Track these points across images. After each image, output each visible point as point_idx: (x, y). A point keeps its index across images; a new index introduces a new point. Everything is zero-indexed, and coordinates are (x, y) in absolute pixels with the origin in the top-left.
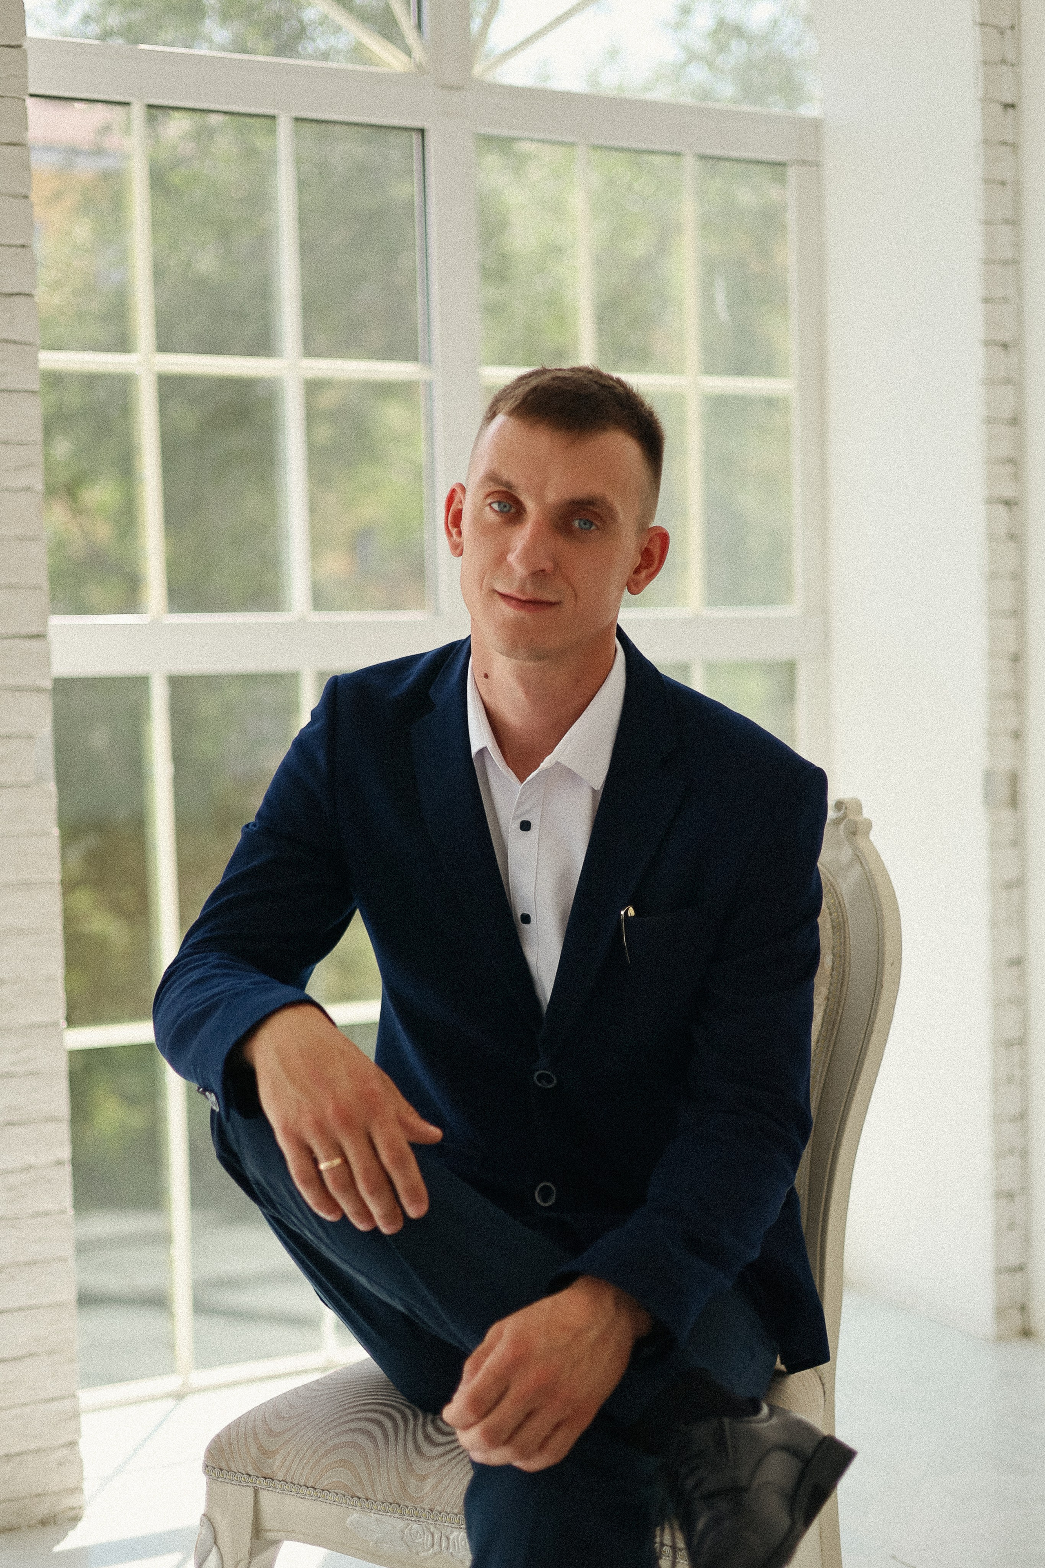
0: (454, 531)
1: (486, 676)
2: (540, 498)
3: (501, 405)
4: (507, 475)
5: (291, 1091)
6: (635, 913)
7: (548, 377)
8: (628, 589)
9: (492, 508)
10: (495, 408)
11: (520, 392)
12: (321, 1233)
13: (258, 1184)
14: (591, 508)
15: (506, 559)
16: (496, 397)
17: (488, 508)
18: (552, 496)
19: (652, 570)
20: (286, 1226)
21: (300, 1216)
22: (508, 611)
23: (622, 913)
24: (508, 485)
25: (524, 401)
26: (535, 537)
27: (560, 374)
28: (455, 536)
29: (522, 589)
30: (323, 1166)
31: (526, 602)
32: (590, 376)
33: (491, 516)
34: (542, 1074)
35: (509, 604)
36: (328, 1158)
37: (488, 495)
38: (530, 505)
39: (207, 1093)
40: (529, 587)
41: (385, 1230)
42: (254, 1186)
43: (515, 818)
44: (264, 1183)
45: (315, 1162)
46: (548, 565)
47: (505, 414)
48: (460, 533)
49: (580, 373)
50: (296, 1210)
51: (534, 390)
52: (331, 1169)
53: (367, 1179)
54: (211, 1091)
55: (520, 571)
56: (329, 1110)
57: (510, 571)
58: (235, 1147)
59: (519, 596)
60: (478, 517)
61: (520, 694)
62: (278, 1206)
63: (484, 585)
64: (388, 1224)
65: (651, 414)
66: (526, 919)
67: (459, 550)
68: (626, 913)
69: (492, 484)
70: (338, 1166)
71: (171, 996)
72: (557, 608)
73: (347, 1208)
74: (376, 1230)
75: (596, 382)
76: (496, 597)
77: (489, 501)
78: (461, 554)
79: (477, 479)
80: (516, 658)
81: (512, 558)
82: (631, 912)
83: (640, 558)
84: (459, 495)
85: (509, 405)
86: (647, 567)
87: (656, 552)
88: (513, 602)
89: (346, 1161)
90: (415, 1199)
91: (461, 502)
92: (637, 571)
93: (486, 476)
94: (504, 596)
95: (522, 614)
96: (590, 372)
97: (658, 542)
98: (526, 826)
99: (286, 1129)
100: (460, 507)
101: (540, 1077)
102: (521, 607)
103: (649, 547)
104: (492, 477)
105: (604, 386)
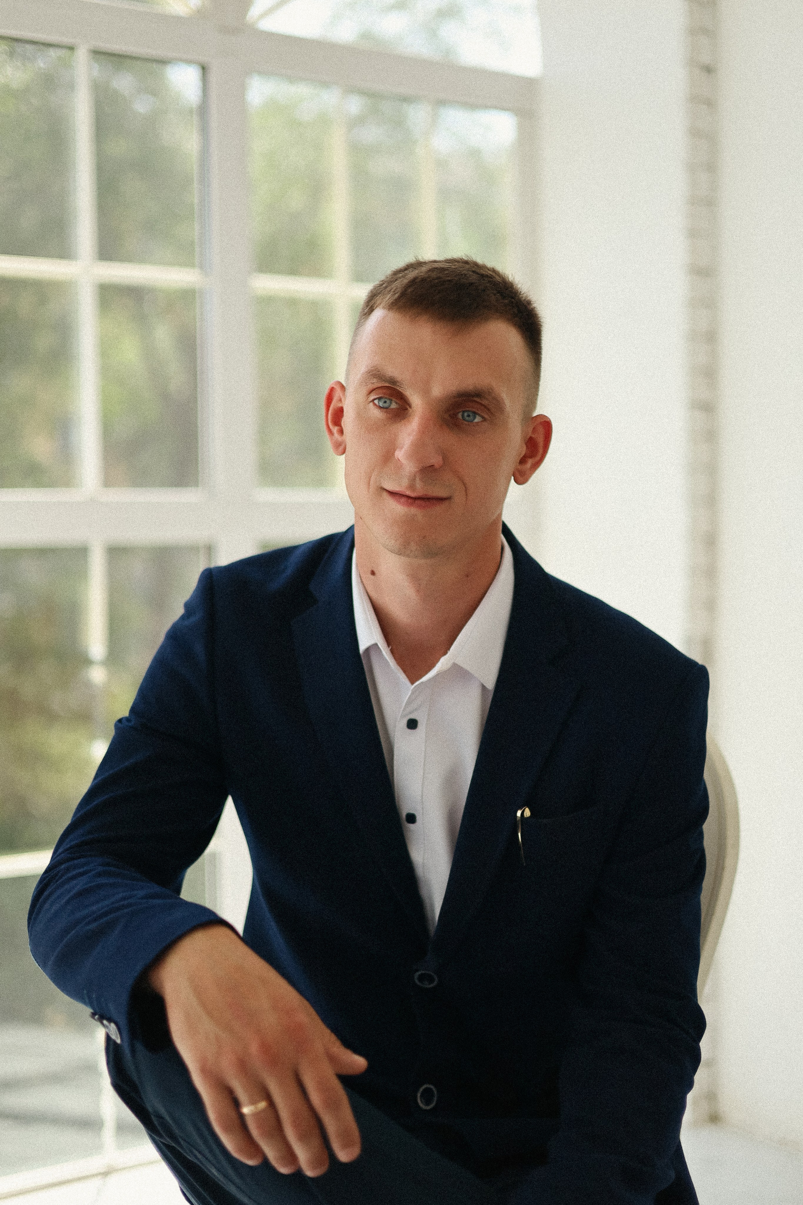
0: (335, 430)
1: (373, 573)
2: (426, 391)
3: (378, 299)
4: (391, 371)
5: (207, 1025)
6: (531, 813)
7: (424, 269)
8: (514, 479)
9: (375, 404)
10: (373, 302)
11: (399, 285)
12: (231, 1172)
13: (160, 1117)
14: (478, 400)
15: (393, 454)
16: (372, 291)
17: (371, 404)
18: (437, 391)
19: (538, 458)
20: (185, 1158)
21: (206, 1152)
22: (397, 508)
23: (519, 814)
24: (393, 381)
25: (403, 294)
26: (424, 431)
27: (436, 265)
28: (336, 435)
29: (412, 487)
30: (246, 1110)
31: (415, 499)
32: (467, 266)
33: (376, 413)
34: (422, 974)
35: (399, 502)
36: (253, 1102)
37: (371, 392)
38: (416, 401)
39: (105, 1022)
40: (419, 484)
41: (309, 1173)
42: (152, 1116)
43: (403, 716)
44: (168, 1118)
45: (236, 1104)
46: (436, 460)
47: (384, 308)
48: (341, 432)
49: (456, 264)
50: (203, 1147)
51: (413, 282)
52: (256, 1115)
53: (296, 1125)
54: (110, 1020)
55: (409, 467)
56: (254, 1048)
57: (399, 466)
58: (135, 1078)
59: (408, 493)
60: (360, 415)
61: (410, 591)
62: (180, 1140)
63: (372, 482)
64: (314, 1168)
65: (529, 303)
66: (412, 818)
67: (341, 448)
68: (522, 814)
69: (375, 380)
70: (263, 1111)
71: (50, 908)
72: (446, 503)
73: (271, 1153)
74: (298, 1174)
75: (474, 272)
76: (385, 494)
77: (372, 397)
78: (344, 452)
79: (359, 376)
80: (408, 556)
81: (400, 454)
82: (527, 813)
83: (525, 448)
84: (338, 393)
85: (388, 298)
86: (531, 457)
87: (541, 440)
88: (403, 500)
89: (271, 1104)
90: (346, 1145)
91: (340, 400)
92: (523, 461)
93: (369, 372)
94: (393, 494)
95: (413, 510)
96: (466, 262)
97: (541, 430)
98: (412, 724)
99: (204, 1071)
100: (340, 405)
101: (421, 978)
102: (410, 505)
103: (533, 436)
104: (375, 373)
105: (483, 276)
